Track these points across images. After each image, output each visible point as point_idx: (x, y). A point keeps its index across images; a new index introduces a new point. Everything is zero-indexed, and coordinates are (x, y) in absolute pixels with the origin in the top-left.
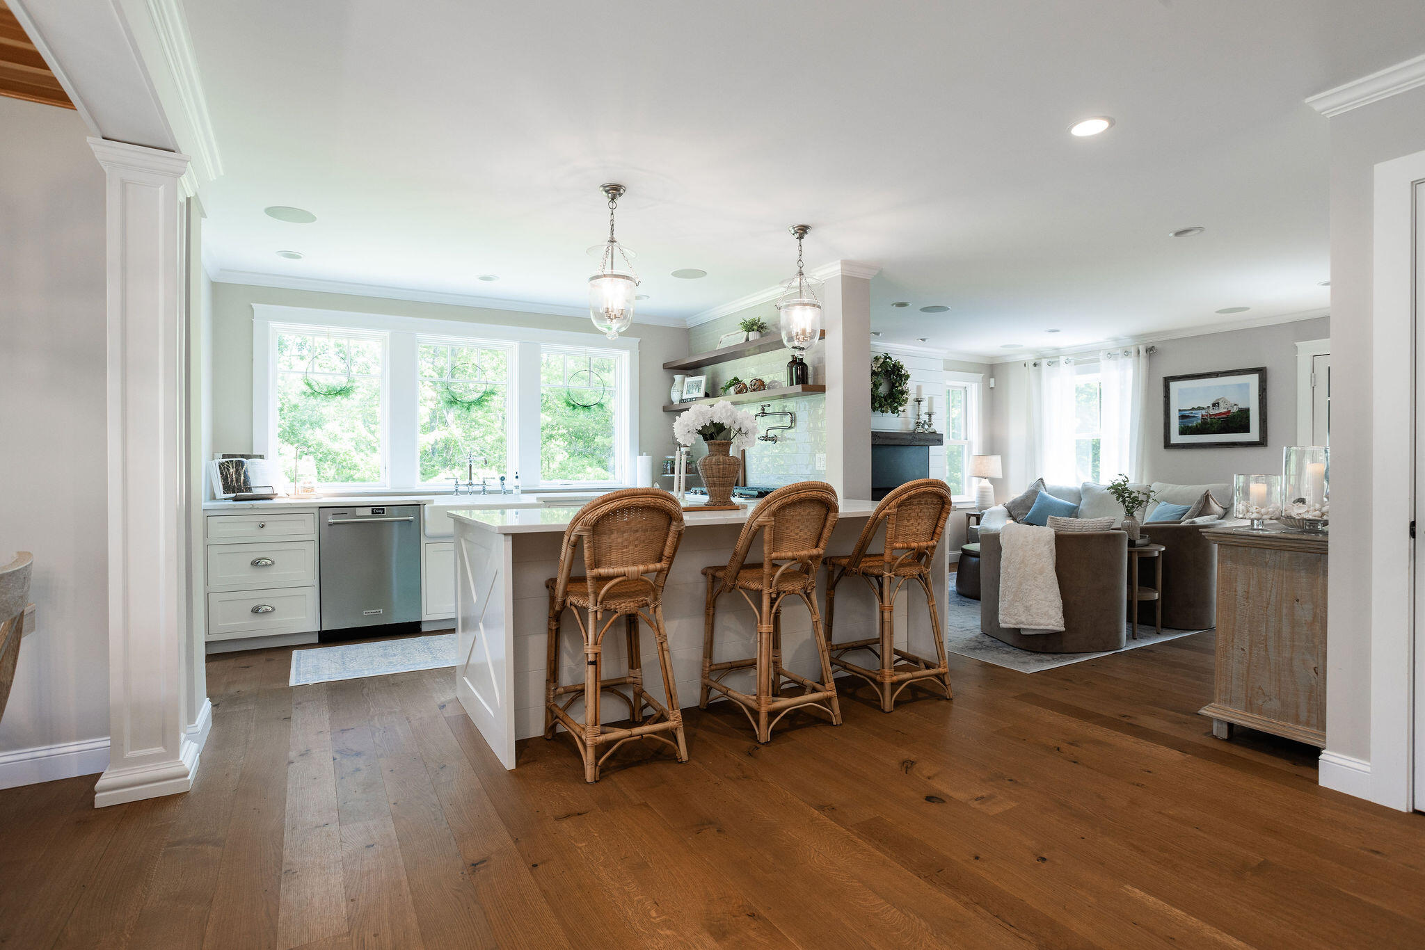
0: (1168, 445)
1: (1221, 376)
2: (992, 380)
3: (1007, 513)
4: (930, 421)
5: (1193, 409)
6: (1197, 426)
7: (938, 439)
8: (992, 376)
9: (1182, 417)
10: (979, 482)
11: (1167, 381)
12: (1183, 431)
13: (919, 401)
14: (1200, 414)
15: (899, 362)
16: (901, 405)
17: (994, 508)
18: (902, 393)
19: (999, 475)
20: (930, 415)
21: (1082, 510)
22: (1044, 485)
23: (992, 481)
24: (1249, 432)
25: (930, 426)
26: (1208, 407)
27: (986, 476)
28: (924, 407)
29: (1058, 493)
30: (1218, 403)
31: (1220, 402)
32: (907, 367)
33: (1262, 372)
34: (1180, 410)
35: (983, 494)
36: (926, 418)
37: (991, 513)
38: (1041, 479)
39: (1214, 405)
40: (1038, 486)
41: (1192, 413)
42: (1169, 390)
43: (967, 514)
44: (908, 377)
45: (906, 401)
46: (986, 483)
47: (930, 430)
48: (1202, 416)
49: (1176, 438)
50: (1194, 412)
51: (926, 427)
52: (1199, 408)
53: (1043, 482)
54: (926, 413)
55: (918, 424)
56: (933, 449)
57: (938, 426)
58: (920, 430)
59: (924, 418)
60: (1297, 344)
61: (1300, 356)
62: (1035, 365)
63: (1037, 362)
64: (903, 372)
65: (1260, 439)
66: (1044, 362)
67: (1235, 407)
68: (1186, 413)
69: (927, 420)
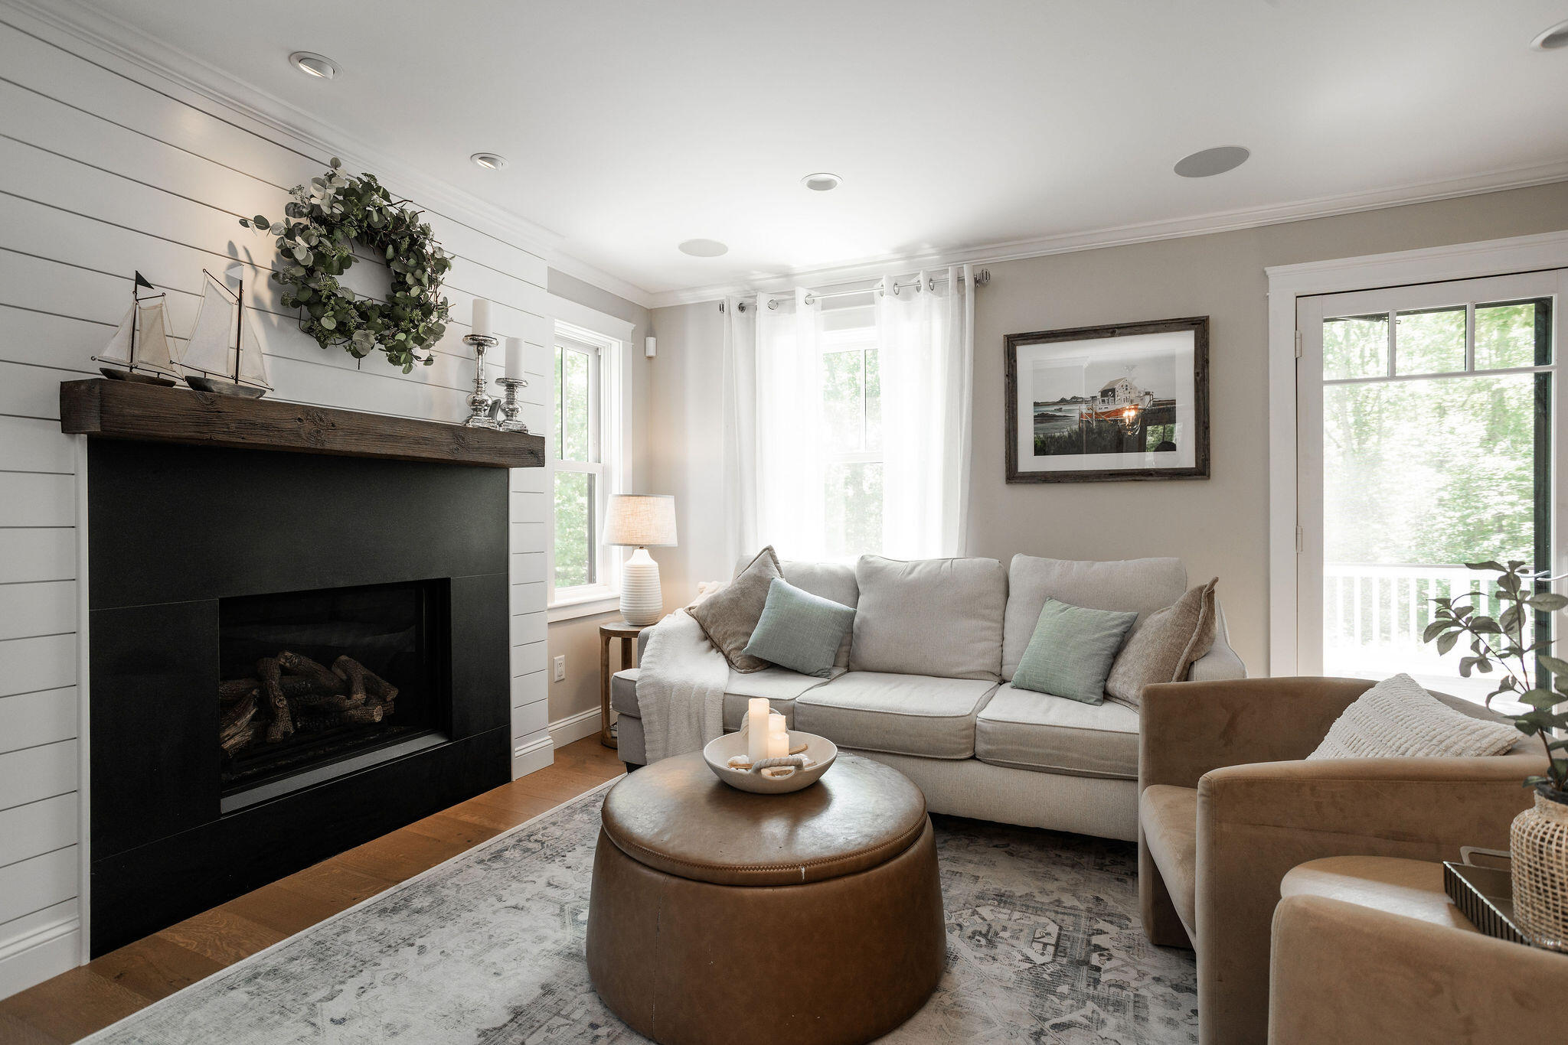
0: (1013, 476)
1: (1120, 335)
2: (651, 341)
3: (697, 631)
4: (511, 401)
5: (1063, 401)
6: (1070, 436)
7: (532, 452)
8: (651, 332)
9: (1041, 418)
10: (627, 557)
11: (1012, 342)
12: (1042, 448)
13: (479, 343)
14: (1076, 412)
15: (415, 215)
16: (421, 341)
17: (666, 623)
18: (427, 309)
19: (670, 539)
20: (511, 386)
21: (864, 621)
22: (776, 563)
23: (655, 551)
24: (1175, 450)
25: (510, 413)
26: (1094, 398)
27: (640, 542)
28: (494, 363)
29: (809, 579)
30: (1113, 390)
31: (1117, 387)
32: (442, 239)
33: (1200, 326)
34: (1036, 404)
35: (637, 584)
36: (501, 393)
37: (665, 635)
38: (769, 549)
39: (1104, 393)
40: (765, 564)
41: (1060, 410)
42: (1015, 361)
43: (603, 632)
44: (443, 265)
45: (437, 333)
46: (642, 558)
47: (513, 426)
48: (1081, 415)
49: (1028, 461)
50: (1064, 408)
51: (501, 416)
52: (1075, 400)
53: (773, 556)
54: (498, 381)
55: (476, 405)
56: (519, 476)
57: (530, 419)
58: (482, 421)
59: (495, 392)
60: (1269, 270)
61: (1273, 294)
62: (742, 308)
63: (747, 301)
64: (429, 249)
65: (1197, 463)
66: (762, 301)
67: (1147, 398)
68: (1050, 410)
69: (503, 401)
